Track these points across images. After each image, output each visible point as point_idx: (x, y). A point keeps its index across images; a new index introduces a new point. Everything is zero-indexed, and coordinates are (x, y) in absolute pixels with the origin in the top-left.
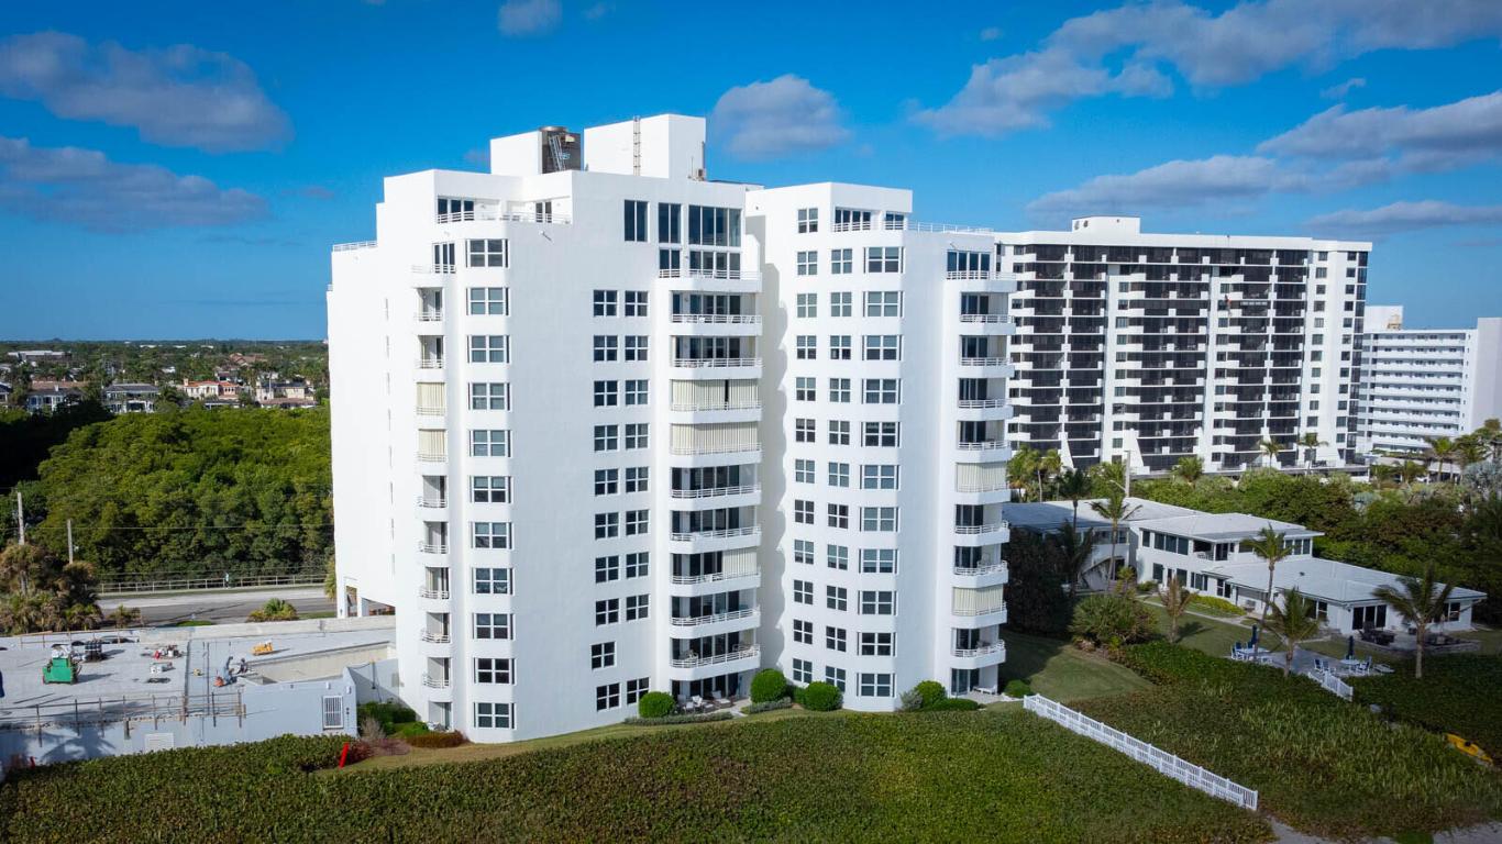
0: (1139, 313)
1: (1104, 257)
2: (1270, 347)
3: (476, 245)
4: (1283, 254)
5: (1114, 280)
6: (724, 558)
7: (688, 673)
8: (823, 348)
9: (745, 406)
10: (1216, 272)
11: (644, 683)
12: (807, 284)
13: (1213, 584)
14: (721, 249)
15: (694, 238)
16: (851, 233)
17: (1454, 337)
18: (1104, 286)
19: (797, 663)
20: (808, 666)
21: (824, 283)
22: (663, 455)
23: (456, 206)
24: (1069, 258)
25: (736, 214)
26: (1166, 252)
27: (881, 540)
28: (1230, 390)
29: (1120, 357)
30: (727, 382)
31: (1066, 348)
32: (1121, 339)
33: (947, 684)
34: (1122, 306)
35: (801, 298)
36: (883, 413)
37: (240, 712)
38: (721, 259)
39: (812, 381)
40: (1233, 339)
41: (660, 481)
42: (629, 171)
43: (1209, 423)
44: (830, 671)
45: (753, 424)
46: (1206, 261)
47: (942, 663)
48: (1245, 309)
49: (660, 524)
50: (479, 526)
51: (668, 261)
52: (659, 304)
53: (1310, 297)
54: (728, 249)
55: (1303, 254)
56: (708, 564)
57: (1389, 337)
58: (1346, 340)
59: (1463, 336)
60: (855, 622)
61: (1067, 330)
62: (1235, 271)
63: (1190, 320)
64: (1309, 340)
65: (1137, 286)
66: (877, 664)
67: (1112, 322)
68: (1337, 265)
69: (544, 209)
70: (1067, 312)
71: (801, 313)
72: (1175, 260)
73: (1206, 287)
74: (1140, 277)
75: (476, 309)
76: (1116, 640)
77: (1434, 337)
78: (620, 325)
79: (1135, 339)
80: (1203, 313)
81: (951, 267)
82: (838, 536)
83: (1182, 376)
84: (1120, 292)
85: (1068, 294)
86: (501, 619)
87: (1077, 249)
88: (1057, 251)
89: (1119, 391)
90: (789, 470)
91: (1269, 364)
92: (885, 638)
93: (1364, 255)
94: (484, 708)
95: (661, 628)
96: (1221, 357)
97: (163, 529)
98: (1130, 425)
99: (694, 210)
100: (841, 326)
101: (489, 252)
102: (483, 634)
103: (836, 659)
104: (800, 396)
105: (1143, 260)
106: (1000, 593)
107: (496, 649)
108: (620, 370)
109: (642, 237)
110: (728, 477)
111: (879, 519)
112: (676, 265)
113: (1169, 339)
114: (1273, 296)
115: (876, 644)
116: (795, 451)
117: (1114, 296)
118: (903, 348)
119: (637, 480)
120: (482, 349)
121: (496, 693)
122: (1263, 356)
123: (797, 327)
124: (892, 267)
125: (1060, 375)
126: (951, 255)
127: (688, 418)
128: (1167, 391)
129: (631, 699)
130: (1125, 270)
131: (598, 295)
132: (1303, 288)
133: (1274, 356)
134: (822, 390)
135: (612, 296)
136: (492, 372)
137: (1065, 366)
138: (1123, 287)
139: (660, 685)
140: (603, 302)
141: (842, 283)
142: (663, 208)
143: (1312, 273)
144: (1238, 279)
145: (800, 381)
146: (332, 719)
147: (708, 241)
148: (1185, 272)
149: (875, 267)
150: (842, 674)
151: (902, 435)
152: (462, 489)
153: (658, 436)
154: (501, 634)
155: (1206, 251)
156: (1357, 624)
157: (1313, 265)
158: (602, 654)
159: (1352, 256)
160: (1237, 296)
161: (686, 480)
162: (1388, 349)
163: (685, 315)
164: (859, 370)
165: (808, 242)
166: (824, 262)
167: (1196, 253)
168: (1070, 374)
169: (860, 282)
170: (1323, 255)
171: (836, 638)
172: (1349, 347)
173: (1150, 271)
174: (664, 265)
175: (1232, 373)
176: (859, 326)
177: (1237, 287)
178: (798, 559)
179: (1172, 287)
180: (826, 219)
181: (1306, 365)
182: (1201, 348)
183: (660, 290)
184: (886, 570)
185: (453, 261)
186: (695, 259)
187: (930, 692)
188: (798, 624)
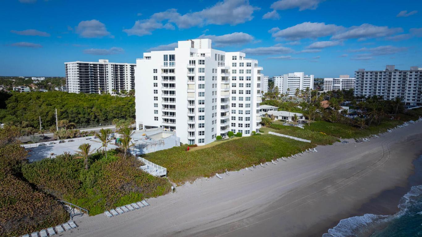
3: (200, 61)
7: (222, 132)
8: (238, 79)
9: (228, 88)
11: (216, 134)
12: (234, 68)
14: (224, 62)
19: (232, 130)
20: (235, 130)
21: (238, 68)
22: (219, 97)
25: (224, 56)
27: (248, 109)
33: (255, 131)
35: (233, 70)
36: (249, 89)
37: (164, 144)
38: (223, 64)
39: (235, 84)
41: (219, 100)
44: (240, 131)
45: (229, 91)
47: (254, 127)
49: (219, 107)
50: (200, 108)
51: (219, 64)
52: (219, 71)
56: (224, 114)
69: (203, 55)
75: (200, 71)
78: (215, 74)
81: (255, 66)
82: (241, 109)
86: (203, 124)
94: (200, 140)
95: (219, 125)
99: (221, 56)
100: (242, 75)
101: (202, 62)
102: (200, 127)
103: (240, 129)
104: (233, 86)
106: (260, 117)
107: (202, 129)
108: (214, 82)
109: (217, 60)
111: (248, 106)
115: (247, 125)
116: (232, 95)
118: (251, 79)
119: (216, 100)
120: (201, 78)
121: (202, 137)
123: (232, 75)
124: (250, 66)
126: (255, 64)
129: (215, 137)
131: (213, 69)
134: (238, 85)
136: (202, 82)
139: (219, 134)
140: (213, 71)
141: (242, 68)
142: (218, 55)
145: (233, 84)
147: (222, 61)
149: (248, 66)
150: (242, 131)
151: (251, 92)
152: (197, 102)
153: (219, 93)
154: (203, 127)
158: (213, 130)
164: (245, 82)
165: (235, 61)
169: (245, 68)
171: (240, 125)
176: (245, 75)
180: (238, 58)
183: (219, 69)
184: (249, 114)
185: (195, 63)
186: (221, 64)
187: (254, 133)
188: (232, 124)
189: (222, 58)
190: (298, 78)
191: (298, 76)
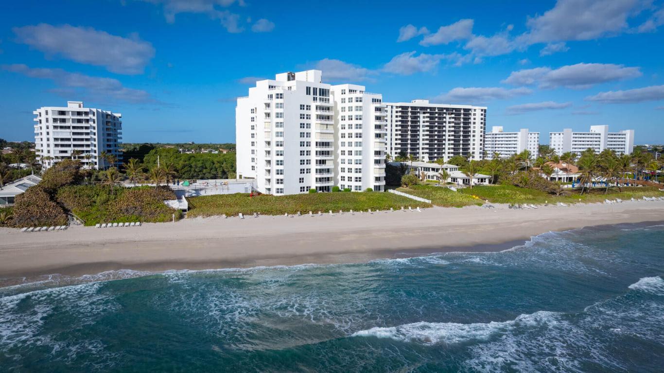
0: (428, 124)
1: (419, 110)
2: (462, 133)
3: (277, 94)
4: (465, 110)
5: (422, 115)
6: (326, 161)
7: (319, 185)
8: (347, 118)
9: (331, 130)
10: (447, 114)
11: (310, 187)
12: (343, 105)
13: (435, 177)
14: (326, 97)
15: (320, 95)
16: (352, 94)
17: (515, 134)
18: (419, 117)
19: (342, 185)
20: (344, 186)
21: (347, 105)
22: (314, 139)
23: (272, 87)
24: (410, 110)
25: (329, 90)
26: (434, 109)
27: (359, 157)
28: (452, 144)
29: (423, 135)
30: (327, 124)
31: (409, 133)
32: (424, 131)
33: (373, 189)
34: (424, 122)
35: (342, 108)
36: (359, 131)
37: (228, 189)
38: (326, 99)
39: (344, 125)
40: (452, 131)
41: (313, 144)
42: (305, 80)
43: (447, 153)
44: (349, 186)
45: (332, 134)
46: (445, 111)
47: (372, 184)
48: (455, 123)
49: (313, 153)
50: (277, 151)
51: (315, 99)
52: (313, 108)
53: (472, 121)
54: (327, 97)
55: (470, 110)
56: (323, 162)
57: (499, 134)
58: (481, 132)
60: (354, 175)
61: (409, 128)
62: (452, 114)
63: (441, 127)
64: (472, 132)
65: (427, 117)
66: (358, 184)
67: (421, 126)
68: (479, 113)
69: (290, 88)
70: (409, 123)
71: (342, 111)
72: (437, 111)
73: (445, 118)
74: (428, 115)
75: (277, 107)
76: (410, 184)
77: (510, 134)
78: (305, 112)
79: (427, 131)
80: (444, 124)
81: (373, 101)
82: (350, 157)
83: (439, 140)
84: (423, 118)
85: (409, 119)
86: (281, 170)
87: (412, 108)
88: (407, 108)
89: (423, 144)
90: (340, 144)
91: (461, 138)
92: (360, 178)
93: (485, 111)
94: (278, 189)
95: (314, 175)
96: (449, 136)
97: (183, 171)
98: (426, 153)
99: (320, 89)
100: (350, 113)
101: (281, 96)
102: (278, 174)
103: (350, 183)
104: (342, 128)
105: (428, 110)
106: (384, 170)
107: (280, 177)
108: (305, 121)
109: (310, 94)
110: (327, 144)
111: (359, 153)
112: (316, 100)
113: (436, 131)
114: (462, 120)
115: (358, 179)
116: (341, 140)
117: (421, 119)
118: (363, 118)
119: (308, 144)
120: (278, 115)
121: (280, 186)
122: (460, 136)
123: (341, 114)
124: (361, 101)
125: (408, 139)
126: (373, 99)
127: (319, 131)
128: (436, 144)
129: (307, 190)
130: (424, 113)
132: (470, 118)
133: (463, 136)
134: (347, 127)
135: (304, 106)
136: (280, 120)
137: (409, 137)
138: (424, 117)
139: (313, 187)
140: (302, 107)
141: (350, 104)
142: (314, 88)
143: (472, 115)
144: (453, 116)
145: (342, 125)
146: (246, 191)
147: (323, 96)
148: (440, 114)
149: (357, 101)
150: (351, 186)
151: (363, 136)
152: (273, 144)
153: (313, 135)
154: (281, 174)
155: (445, 108)
156: (464, 182)
157: (473, 112)
158: (301, 180)
159: (482, 110)
160: (453, 120)
161: (318, 144)
162: (499, 138)
163: (318, 110)
164: (354, 122)
165: (343, 96)
166: (347, 100)
167: (442, 109)
168: (410, 139)
169: (354, 104)
170: (475, 110)
171: (350, 179)
172: (482, 134)
173: (431, 113)
174: (314, 100)
175: (452, 140)
176: (354, 113)
177: (453, 118)
178: (342, 163)
179: (436, 117)
180: (347, 91)
181: (471, 138)
182: (444, 133)
183: (313, 105)
184: (360, 164)
185: (272, 98)
186: (320, 99)
187: (370, 190)
188: (342, 177)
189: (324, 92)
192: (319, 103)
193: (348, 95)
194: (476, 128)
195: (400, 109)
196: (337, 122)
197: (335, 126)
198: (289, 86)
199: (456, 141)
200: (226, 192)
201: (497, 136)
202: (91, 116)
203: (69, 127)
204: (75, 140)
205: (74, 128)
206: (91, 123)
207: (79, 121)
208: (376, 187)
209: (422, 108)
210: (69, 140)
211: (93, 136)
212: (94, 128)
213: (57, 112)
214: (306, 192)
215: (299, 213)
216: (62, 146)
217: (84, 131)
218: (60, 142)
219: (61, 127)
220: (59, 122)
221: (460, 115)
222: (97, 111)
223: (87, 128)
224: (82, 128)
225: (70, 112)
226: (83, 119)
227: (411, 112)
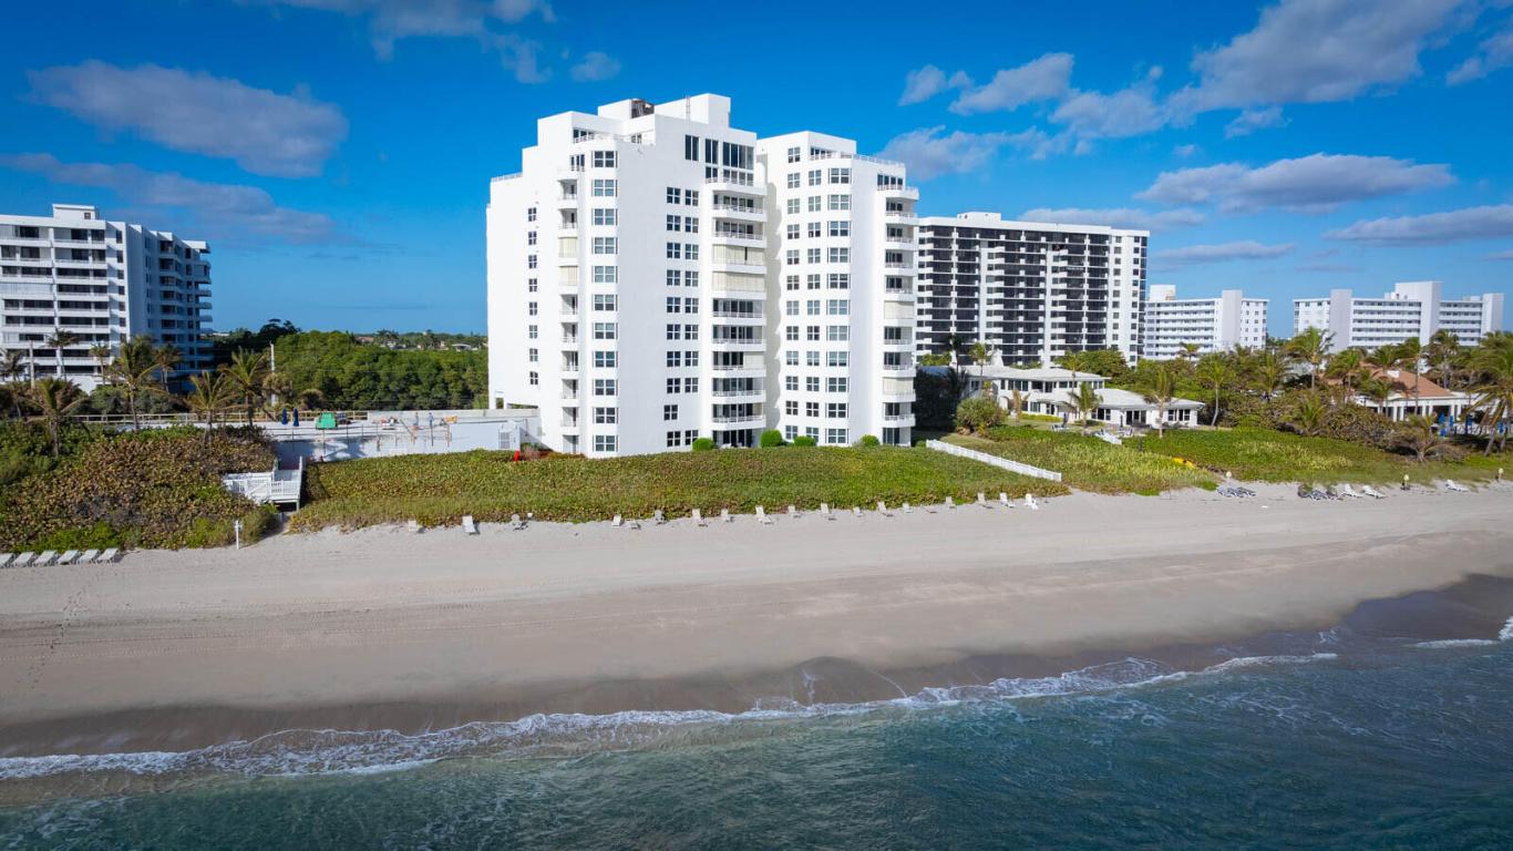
0: (1001, 273)
1: (978, 235)
2: (1086, 298)
3: (598, 154)
4: (1093, 236)
5: (985, 251)
6: (744, 357)
7: (723, 426)
8: (804, 231)
9: (757, 265)
10: (1050, 247)
11: (696, 433)
12: (794, 193)
14: (742, 170)
15: (726, 162)
16: (820, 160)
17: (1208, 304)
18: (978, 254)
19: (788, 428)
20: (795, 429)
21: (805, 192)
22: (709, 289)
23: (584, 134)
24: (955, 235)
25: (751, 149)
26: (1017, 233)
27: (840, 346)
28: (1061, 325)
29: (990, 302)
30: (746, 249)
31: (954, 294)
32: (990, 290)
33: (880, 437)
34: (990, 268)
35: (790, 202)
36: (840, 268)
37: (449, 438)
38: (742, 175)
39: (797, 252)
40: (1062, 292)
41: (706, 306)
42: (686, 121)
43: (1048, 347)
44: (809, 430)
45: (761, 276)
46: (1043, 240)
47: (877, 425)
48: (1070, 272)
49: (705, 333)
50: (597, 325)
51: (710, 173)
52: (706, 198)
53: (1111, 265)
54: (746, 171)
55: (1106, 237)
56: (734, 359)
57: (1167, 305)
58: (1135, 294)
59: (1213, 303)
60: (824, 397)
61: (954, 283)
62: (1062, 247)
63: (1034, 279)
64: (1111, 294)
65: (999, 255)
66: (838, 423)
67: (983, 278)
68: (1128, 245)
69: (637, 138)
70: (954, 271)
71: (790, 211)
72: (1023, 239)
73: (1044, 257)
74: (1001, 249)
75: (598, 193)
76: (982, 425)
77: (1195, 304)
78: (681, 210)
79: (999, 290)
80: (1042, 274)
81: (880, 183)
82: (813, 346)
83: (1030, 315)
84: (988, 259)
85: (955, 259)
86: (610, 382)
87: (961, 230)
88: (947, 230)
89: (989, 325)
90: (783, 307)
91: (1085, 309)
92: (842, 406)
93: (1144, 239)
94: (599, 439)
95: (707, 398)
96: (1054, 303)
98: (997, 347)
99: (726, 145)
100: (815, 217)
101: (605, 159)
102: (599, 392)
103: (813, 422)
104: (790, 262)
105: (1003, 238)
106: (912, 382)
107: (607, 401)
108: (681, 237)
109: (695, 158)
110: (745, 307)
111: (839, 333)
112: (715, 175)
113: (1021, 290)
114: (1087, 264)
115: (837, 410)
116: (786, 295)
117: (984, 261)
118: (852, 229)
119: (692, 306)
120: (601, 217)
121: (607, 429)
122: (1082, 303)
123: (787, 219)
124: (845, 180)
125: (950, 312)
126: (880, 177)
127: (723, 268)
128: (1020, 325)
129: (688, 442)
130: (991, 245)
131: (670, 191)
132: (1106, 260)
133: (1088, 303)
134: (803, 257)
136: (606, 231)
137: (953, 306)
138: (990, 256)
139: (706, 433)
140: (672, 195)
141: (815, 191)
142: (708, 142)
143: (1112, 250)
144: (1064, 252)
145: (789, 253)
146: (503, 444)
147: (734, 164)
148: (1030, 247)
149: (835, 180)
150: (816, 430)
151: (852, 282)
152: (586, 303)
153: (705, 279)
154: (610, 392)
155: (1043, 234)
156: (1128, 420)
157: (1112, 244)
158: (670, 412)
159: (1137, 239)
160: (1064, 264)
161: (721, 307)
162: (1166, 313)
163: (721, 206)
164: (825, 242)
165: (794, 168)
166: (804, 179)
167: (1037, 235)
168: (957, 312)
169: (826, 189)
170: (1119, 239)
171: (813, 409)
172: (1137, 299)
173: (1008, 246)
174: (708, 175)
175: (1062, 314)
176: (825, 216)
177: (1064, 258)
178: (789, 363)
179: (1022, 256)
180: (805, 153)
181: (1110, 310)
182: (1041, 297)
183: (706, 191)
184: (843, 364)
185: (583, 164)
186: (726, 173)
187: (870, 442)
188: (788, 404)
189: (736, 155)
190: (1411, 305)
191: (1411, 299)
192: (721, 185)
193: (806, 165)
194: (1121, 282)
195: (930, 234)
196: (775, 243)
197: (769, 254)
198: (634, 131)
199: (1072, 316)
200: (441, 448)
201: (1162, 309)
202: (110, 241)
203: (48, 272)
204: (64, 305)
205: (62, 272)
206: (111, 261)
207: (78, 255)
208: (887, 432)
209: (986, 232)
210: (48, 304)
211: (117, 297)
212: (120, 275)
213: (11, 230)
214: (683, 448)
215: (658, 513)
216: (29, 320)
217: (91, 281)
218: (22, 312)
219: (27, 271)
220: (18, 256)
221: (1081, 250)
222: (130, 231)
223: (99, 273)
224: (85, 273)
225: (51, 231)
226: (87, 250)
227: (958, 242)
